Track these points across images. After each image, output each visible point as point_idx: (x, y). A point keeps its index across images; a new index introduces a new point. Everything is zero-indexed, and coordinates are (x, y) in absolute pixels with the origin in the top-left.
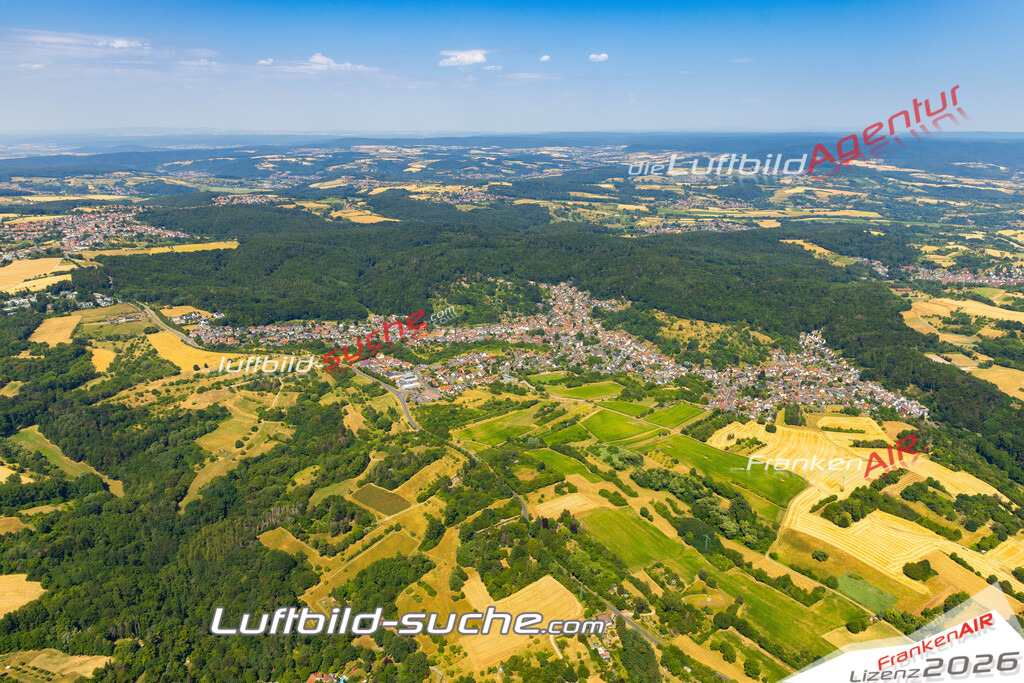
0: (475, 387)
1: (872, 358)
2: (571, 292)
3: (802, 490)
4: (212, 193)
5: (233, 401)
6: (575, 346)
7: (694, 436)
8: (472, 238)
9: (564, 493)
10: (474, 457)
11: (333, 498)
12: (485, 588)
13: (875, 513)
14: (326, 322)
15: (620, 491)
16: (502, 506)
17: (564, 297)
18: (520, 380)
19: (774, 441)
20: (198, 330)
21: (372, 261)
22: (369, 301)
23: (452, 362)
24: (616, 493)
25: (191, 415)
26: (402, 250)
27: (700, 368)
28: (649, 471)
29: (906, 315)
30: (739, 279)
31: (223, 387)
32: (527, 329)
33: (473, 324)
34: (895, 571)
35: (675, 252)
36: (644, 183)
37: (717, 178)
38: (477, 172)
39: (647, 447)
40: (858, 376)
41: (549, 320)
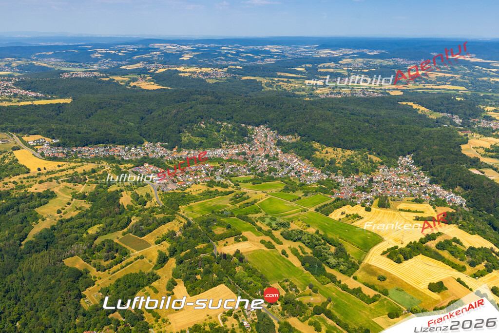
0: (199, 183)
1: (438, 171)
2: (266, 131)
3: (379, 243)
4: (62, 71)
5: (58, 188)
6: (263, 162)
7: (322, 212)
8: (210, 99)
9: (239, 241)
10: (191, 221)
11: (108, 241)
12: (186, 289)
13: (418, 256)
14: (118, 146)
15: (272, 241)
16: (202, 247)
17: (263, 135)
18: (226, 180)
19: (368, 216)
20: (43, 149)
21: (150, 112)
22: (145, 134)
23: (187, 169)
24: (269, 242)
25: (33, 195)
26: (168, 105)
27: (335, 175)
28: (291, 231)
29: (463, 147)
30: (367, 124)
31: (54, 180)
32: (237, 152)
33: (205, 148)
34: (423, 287)
35: (332, 108)
36: (324, 67)
37: (370, 65)
38: (223, 60)
39: (293, 218)
40: (429, 181)
41: (251, 146)
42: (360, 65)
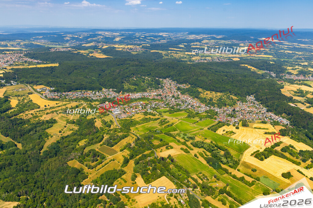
0: (139, 113)
1: (271, 105)
2: (170, 81)
3: (248, 148)
4: (49, 47)
5: (58, 117)
6: (172, 100)
7: (212, 130)
8: (137, 63)
9: (169, 149)
10: (139, 137)
11: (92, 150)
12: (143, 180)
13: (272, 156)
14: (88, 91)
15: (187, 148)
16: (148, 153)
17: (167, 83)
18: (154, 111)
19: (238, 132)
20: (46, 93)
21: (103, 71)
22: (103, 84)
23: (131, 105)
24: (186, 149)
25: (44, 122)
26: (113, 67)
27: (214, 107)
28: (197, 142)
29: (282, 90)
30: (226, 78)
31: (55, 112)
32: (156, 94)
33: (137, 92)
34: (279, 175)
35: (205, 68)
36: (194, 45)
37: (219, 43)
38: (138, 41)
39: (196, 133)
40: (266, 110)
41: (163, 91)
42: (213, 43)
